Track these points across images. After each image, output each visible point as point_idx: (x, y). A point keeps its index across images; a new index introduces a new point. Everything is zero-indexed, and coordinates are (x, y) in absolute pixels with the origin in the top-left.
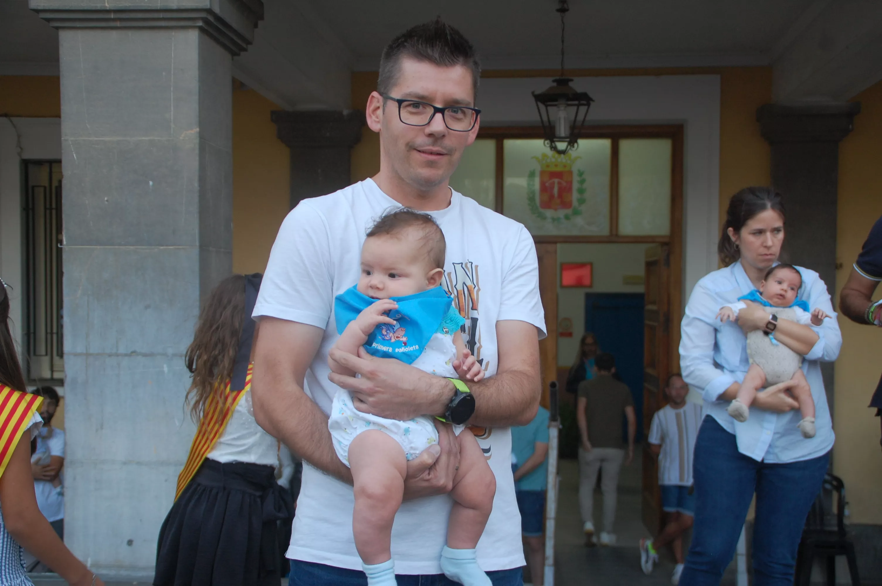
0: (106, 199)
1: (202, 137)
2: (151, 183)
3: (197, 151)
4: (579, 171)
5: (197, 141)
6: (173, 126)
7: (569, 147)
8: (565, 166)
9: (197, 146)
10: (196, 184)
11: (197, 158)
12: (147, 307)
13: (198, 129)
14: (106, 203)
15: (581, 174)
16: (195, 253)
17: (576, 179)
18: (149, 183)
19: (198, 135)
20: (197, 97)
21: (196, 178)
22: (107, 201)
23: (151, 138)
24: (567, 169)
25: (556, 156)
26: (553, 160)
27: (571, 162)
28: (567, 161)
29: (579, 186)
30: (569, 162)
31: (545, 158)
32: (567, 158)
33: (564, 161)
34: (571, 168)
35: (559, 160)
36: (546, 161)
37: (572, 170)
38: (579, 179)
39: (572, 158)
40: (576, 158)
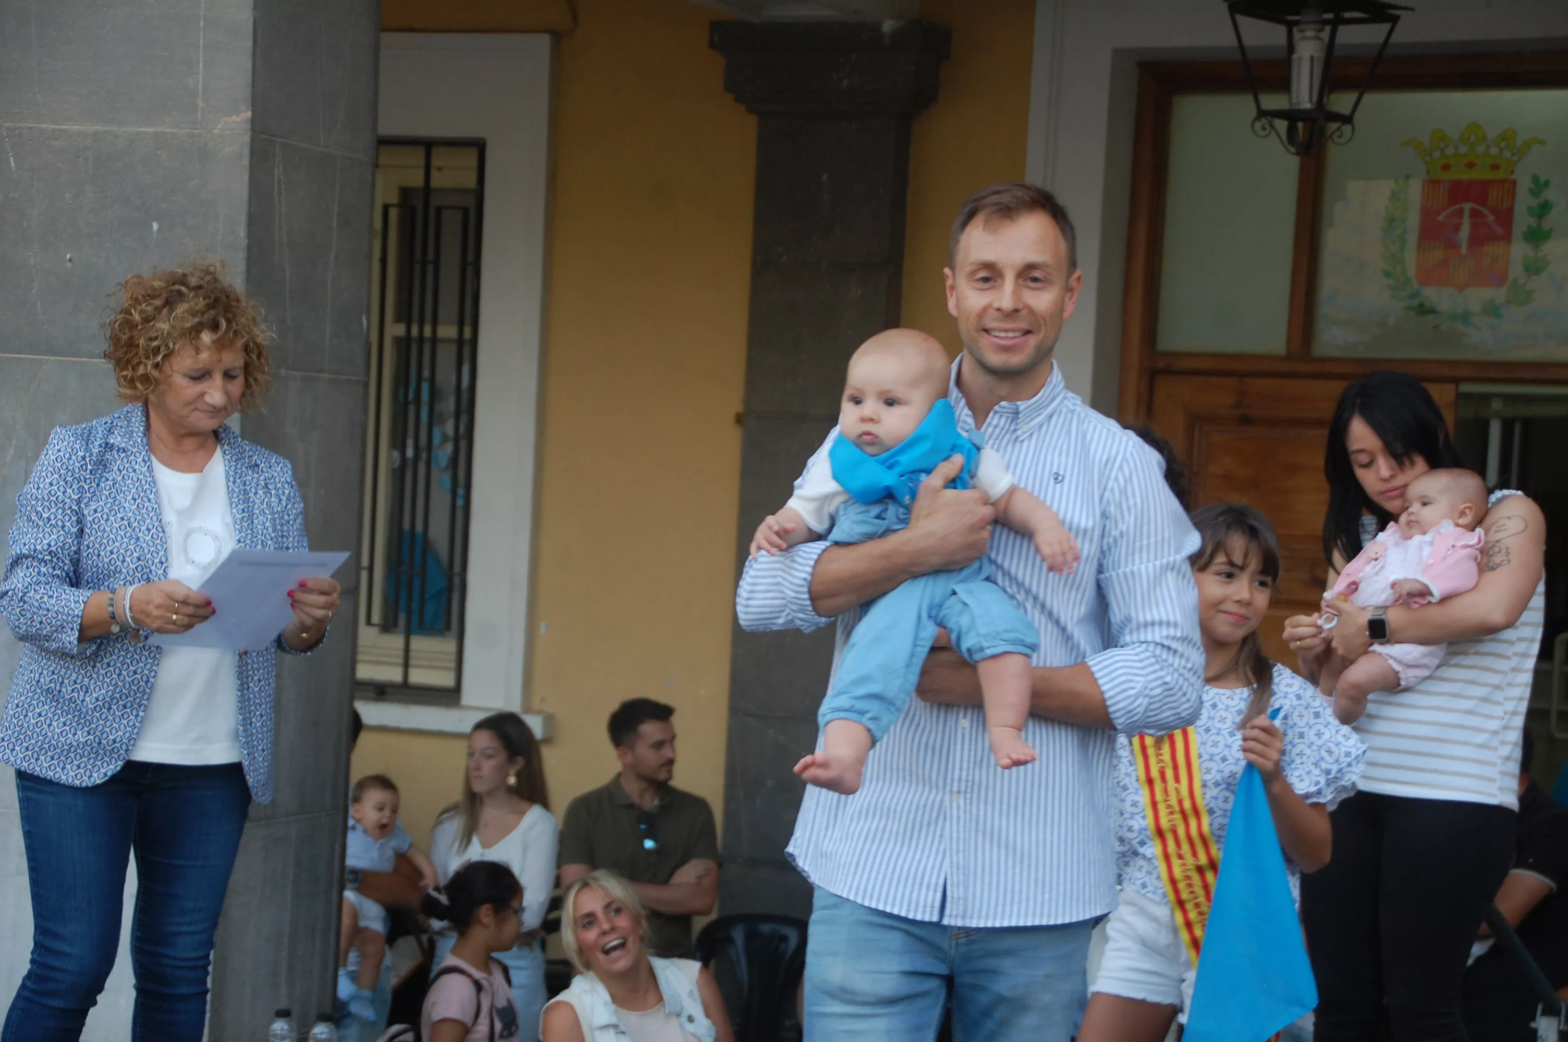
0: (68, 256)
1: (258, 128)
2: (155, 226)
3: (246, 162)
4: (1535, 179)
5: (247, 139)
6: (201, 104)
8: (1495, 167)
9: (247, 151)
10: (242, 233)
11: (246, 177)
13: (249, 114)
14: (69, 264)
15: (1539, 186)
17: (1523, 202)
18: (152, 226)
19: (249, 126)
20: (250, 44)
21: (243, 219)
22: (70, 260)
23: (159, 129)
24: (1500, 175)
25: (1473, 138)
26: (1463, 149)
27: (1513, 154)
28: (1501, 150)
29: (1532, 221)
30: (1507, 154)
31: (1442, 145)
32: (1503, 144)
33: (1494, 151)
34: (1512, 172)
35: (1481, 149)
36: (1442, 150)
37: (1513, 177)
38: (1534, 202)
39: (1519, 142)
40: (1529, 144)
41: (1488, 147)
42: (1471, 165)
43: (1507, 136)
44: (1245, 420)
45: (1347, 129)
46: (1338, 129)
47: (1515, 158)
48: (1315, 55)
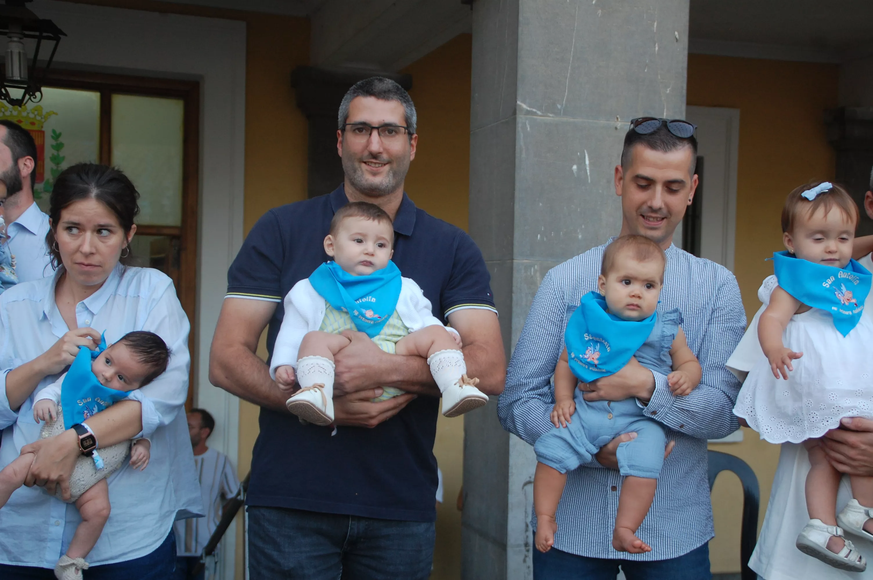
4: (54, 131)
7: (27, 97)
8: (33, 124)
17: (49, 143)
24: (35, 128)
26: (15, 113)
27: (42, 118)
28: (35, 116)
29: (55, 152)
30: (38, 118)
31: (3, 110)
32: (36, 113)
33: (32, 115)
34: (42, 127)
35: (25, 114)
36: (3, 113)
37: (43, 130)
38: (54, 143)
39: (44, 112)
40: (49, 114)
41: (28, 113)
42: (20, 122)
43: (38, 108)
46: (35, 95)
47: (43, 120)
48: (21, 51)
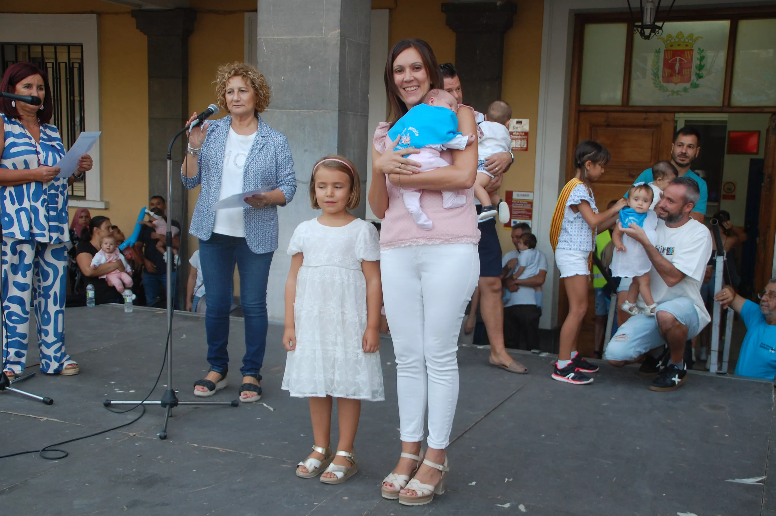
1: (342, 35)
2: (310, 67)
3: (339, 46)
4: (699, 49)
5: (339, 38)
6: (324, 28)
8: (687, 46)
9: (339, 42)
10: (337, 68)
11: (339, 51)
12: (306, 151)
13: (340, 30)
14: (283, 80)
15: (700, 51)
16: (335, 115)
17: (696, 56)
19: (339, 34)
20: (340, 8)
21: (338, 64)
22: (283, 79)
23: (311, 37)
24: (688, 48)
25: (680, 36)
26: (677, 40)
27: (692, 41)
28: (689, 40)
29: (698, 62)
30: (691, 41)
31: (670, 39)
32: (689, 38)
33: (687, 40)
34: (692, 47)
35: (682, 40)
36: (670, 41)
37: (693, 49)
38: (699, 56)
39: (694, 38)
40: (697, 38)
41: (685, 39)
42: (679, 45)
43: (691, 36)
44: (608, 126)
45: (660, 31)
46: (658, 31)
47: (693, 42)
48: (652, 7)
